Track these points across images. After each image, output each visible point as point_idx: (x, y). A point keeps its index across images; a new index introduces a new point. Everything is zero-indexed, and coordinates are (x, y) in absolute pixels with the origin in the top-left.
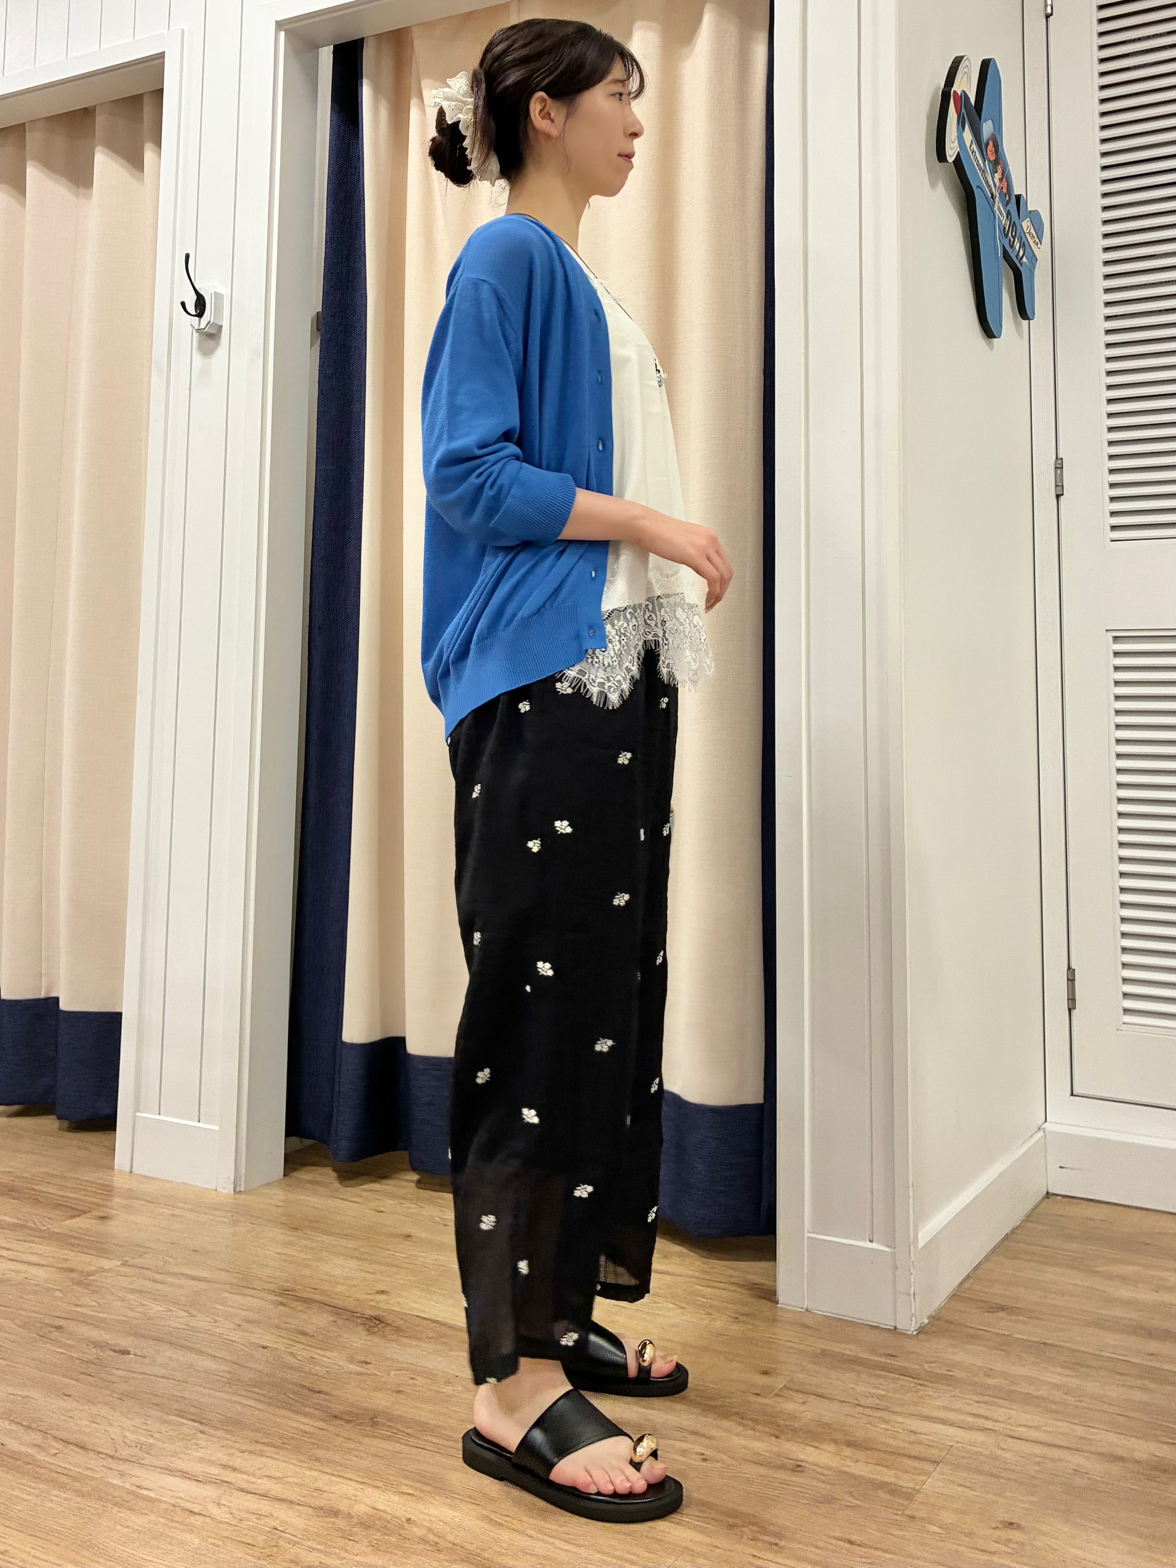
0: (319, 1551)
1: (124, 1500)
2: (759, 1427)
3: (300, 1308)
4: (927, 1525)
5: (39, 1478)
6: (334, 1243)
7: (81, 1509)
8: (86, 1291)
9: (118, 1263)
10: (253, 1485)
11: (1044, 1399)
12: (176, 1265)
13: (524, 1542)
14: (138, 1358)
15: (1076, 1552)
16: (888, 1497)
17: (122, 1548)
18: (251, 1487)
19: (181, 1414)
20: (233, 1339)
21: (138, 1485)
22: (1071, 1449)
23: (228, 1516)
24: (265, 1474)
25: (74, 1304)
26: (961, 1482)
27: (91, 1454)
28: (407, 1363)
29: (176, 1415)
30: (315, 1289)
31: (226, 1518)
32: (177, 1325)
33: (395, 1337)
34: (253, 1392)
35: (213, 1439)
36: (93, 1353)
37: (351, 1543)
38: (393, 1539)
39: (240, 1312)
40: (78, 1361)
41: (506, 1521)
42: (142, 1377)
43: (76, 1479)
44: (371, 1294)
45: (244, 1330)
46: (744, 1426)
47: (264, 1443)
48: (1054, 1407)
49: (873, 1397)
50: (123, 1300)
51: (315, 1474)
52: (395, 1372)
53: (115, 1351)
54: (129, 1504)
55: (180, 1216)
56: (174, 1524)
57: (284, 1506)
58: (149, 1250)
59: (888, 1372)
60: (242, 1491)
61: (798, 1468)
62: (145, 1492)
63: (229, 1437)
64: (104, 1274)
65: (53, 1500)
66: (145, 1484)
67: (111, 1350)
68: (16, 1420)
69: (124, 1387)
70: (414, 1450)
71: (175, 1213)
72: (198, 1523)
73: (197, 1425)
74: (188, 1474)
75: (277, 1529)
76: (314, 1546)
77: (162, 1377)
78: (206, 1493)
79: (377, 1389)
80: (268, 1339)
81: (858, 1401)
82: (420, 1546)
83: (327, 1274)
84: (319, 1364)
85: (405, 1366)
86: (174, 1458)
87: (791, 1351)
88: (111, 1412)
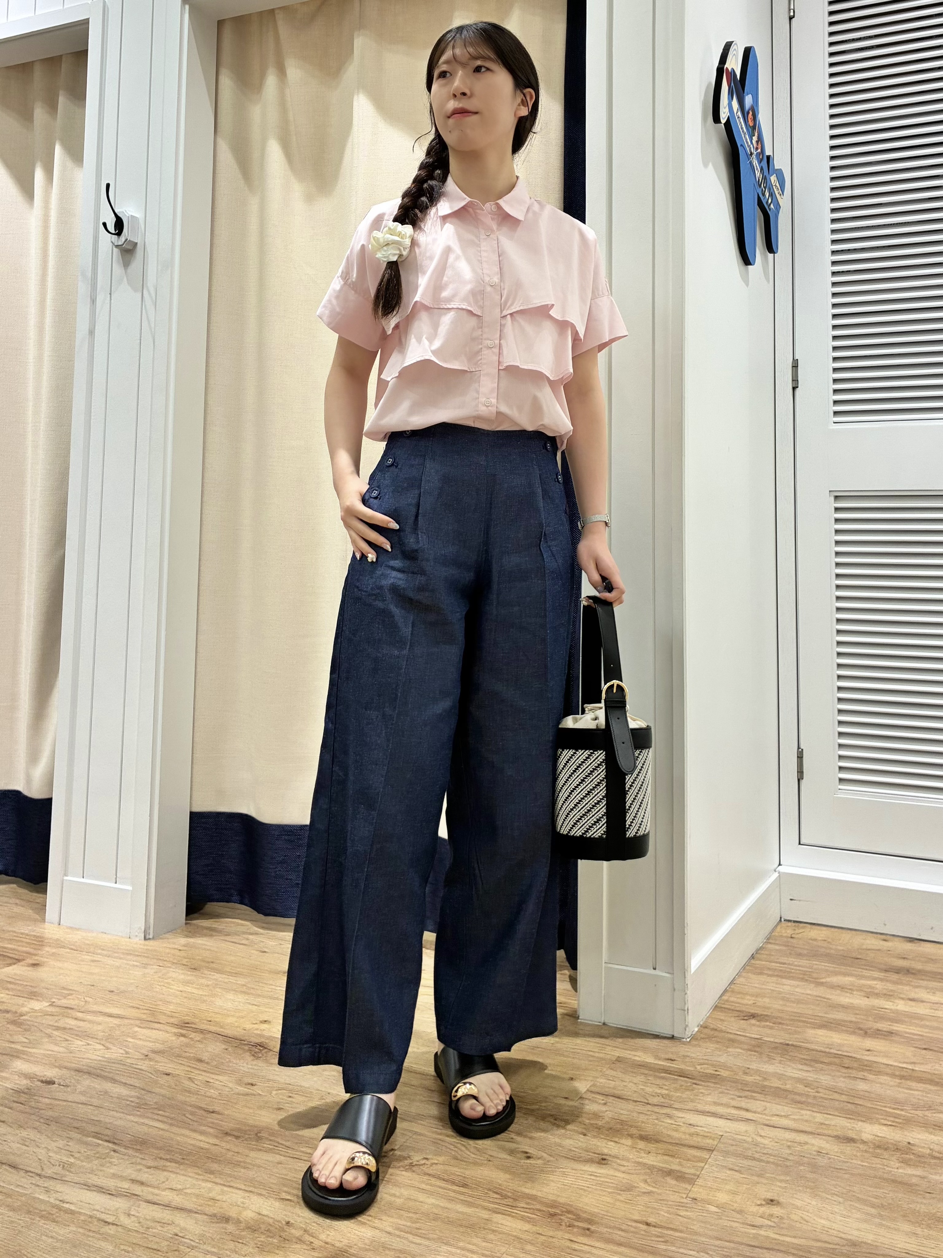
1: (49, 1213)
2: (569, 1127)
3: (198, 1039)
4: (707, 1206)
6: (226, 980)
7: (12, 1222)
8: (18, 1030)
9: (47, 1005)
10: (157, 1197)
11: (791, 1092)
12: (95, 1004)
14: (61, 1087)
16: (675, 1182)
18: (155, 1198)
19: (97, 1135)
20: (143, 1068)
21: (61, 1199)
22: (813, 1133)
23: (137, 1225)
24: (167, 1186)
25: (9, 1042)
26: (731, 1166)
27: (22, 1173)
28: (286, 1084)
29: (93, 1137)
30: (211, 1022)
31: (136, 1227)
32: (95, 1057)
34: (158, 1114)
35: (123, 1157)
36: (24, 1083)
37: (239, 1245)
38: (275, 1241)
39: (147, 1043)
40: (11, 1092)
42: (65, 1103)
44: (255, 1025)
45: (150, 1060)
46: (557, 1126)
47: (167, 1160)
48: (800, 1099)
49: (659, 1096)
50: (51, 1037)
51: (209, 1185)
52: (276, 1092)
55: (99, 961)
56: (90, 1234)
57: (184, 1215)
58: (72, 993)
59: (669, 1074)
60: (149, 1203)
61: (603, 1161)
62: (67, 1206)
63: (138, 1154)
64: (34, 1014)
66: (67, 1198)
67: (39, 1081)
69: (51, 1113)
71: (94, 959)
72: (111, 1232)
73: (111, 1145)
74: (101, 1186)
75: (177, 1235)
76: (209, 1249)
77: (82, 1104)
78: (119, 1205)
79: (260, 1107)
80: (170, 1067)
81: (647, 1100)
83: (221, 1007)
84: (213, 1088)
85: (284, 1086)
86: (91, 1175)
87: (592, 1059)
88: (39, 1136)
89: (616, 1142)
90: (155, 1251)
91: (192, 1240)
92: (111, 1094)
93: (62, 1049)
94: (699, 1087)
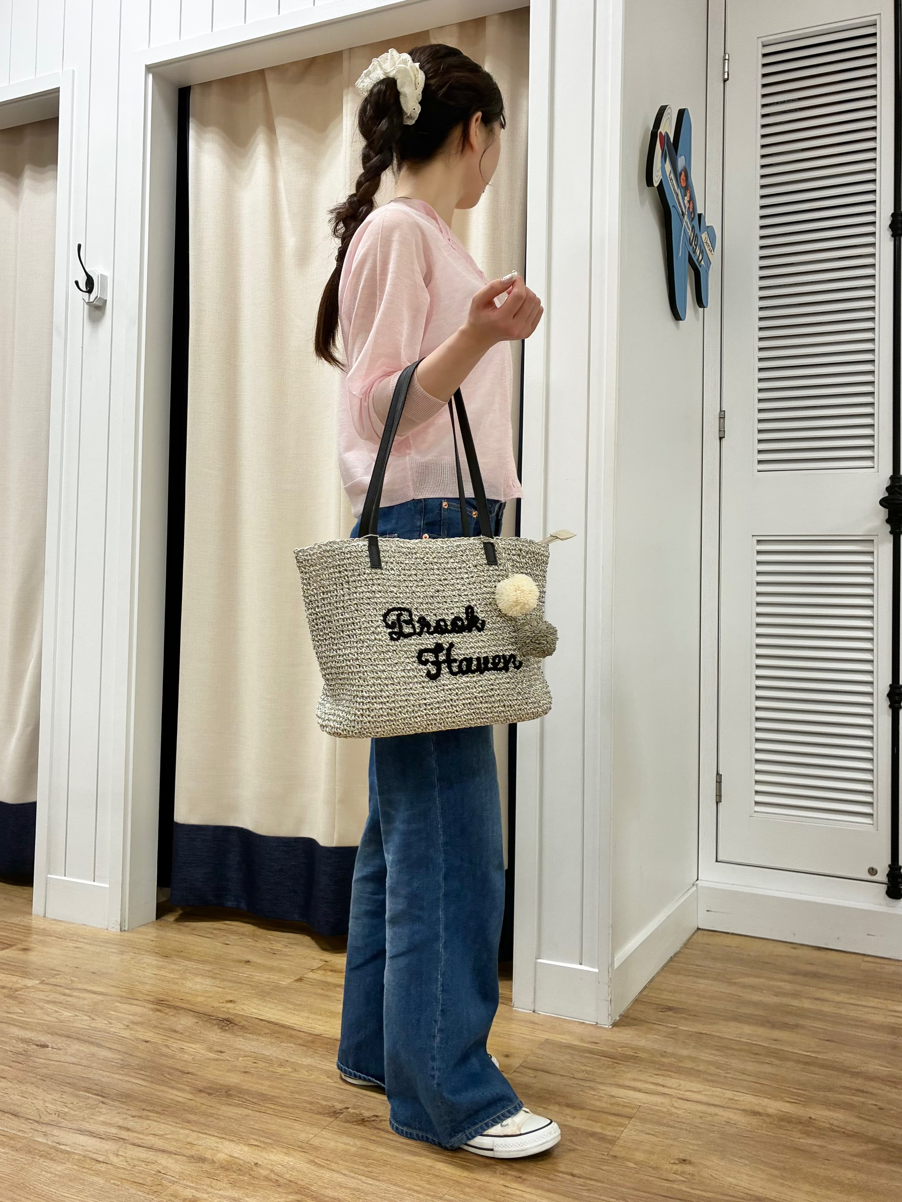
0: (192, 1188)
1: (47, 1153)
3: (173, 1013)
4: (626, 1162)
6: (195, 967)
7: (16, 1160)
8: (14, 1002)
9: (38, 982)
10: (143, 1141)
11: (705, 1072)
12: (81, 983)
13: (340, 1178)
14: (55, 1050)
15: (730, 1179)
16: (597, 1143)
17: (47, 1188)
18: (139, 1142)
19: (88, 1090)
20: (123, 1035)
21: (58, 1142)
22: (724, 1107)
23: (125, 1163)
24: (151, 1133)
25: (5, 1012)
26: (648, 1131)
27: (23, 1120)
28: (251, 1052)
29: (84, 1091)
30: (182, 1000)
31: (123, 1165)
32: (81, 1026)
33: (241, 1033)
34: (140, 1074)
35: (112, 1108)
36: (21, 1046)
37: (215, 1181)
38: (246, 1178)
39: (127, 1016)
40: (11, 1053)
41: (325, 1163)
42: (58, 1063)
43: (12, 1139)
44: (223, 1003)
45: (131, 1029)
47: (149, 1111)
48: (712, 1078)
49: (583, 1072)
50: (42, 1008)
51: (187, 1132)
52: (243, 1058)
53: (37, 1045)
55: (81, 948)
56: (84, 1170)
57: (166, 1156)
58: (59, 973)
59: (593, 1054)
60: (136, 1145)
62: (63, 1147)
63: (123, 1106)
64: (27, 990)
66: (63, 1141)
67: (34, 1044)
69: (45, 1071)
70: (258, 1114)
71: (78, 946)
72: (104, 1170)
73: (99, 1098)
74: (95, 1133)
75: (160, 1172)
76: (188, 1183)
77: (73, 1064)
78: (109, 1147)
79: (229, 1071)
80: (149, 1035)
81: (574, 1075)
82: (266, 1183)
83: (191, 988)
84: (187, 1053)
85: (250, 1054)
86: (83, 1122)
87: (524, 1040)
88: (36, 1089)
92: (99, 1057)
93: (52, 1019)
94: (621, 1066)
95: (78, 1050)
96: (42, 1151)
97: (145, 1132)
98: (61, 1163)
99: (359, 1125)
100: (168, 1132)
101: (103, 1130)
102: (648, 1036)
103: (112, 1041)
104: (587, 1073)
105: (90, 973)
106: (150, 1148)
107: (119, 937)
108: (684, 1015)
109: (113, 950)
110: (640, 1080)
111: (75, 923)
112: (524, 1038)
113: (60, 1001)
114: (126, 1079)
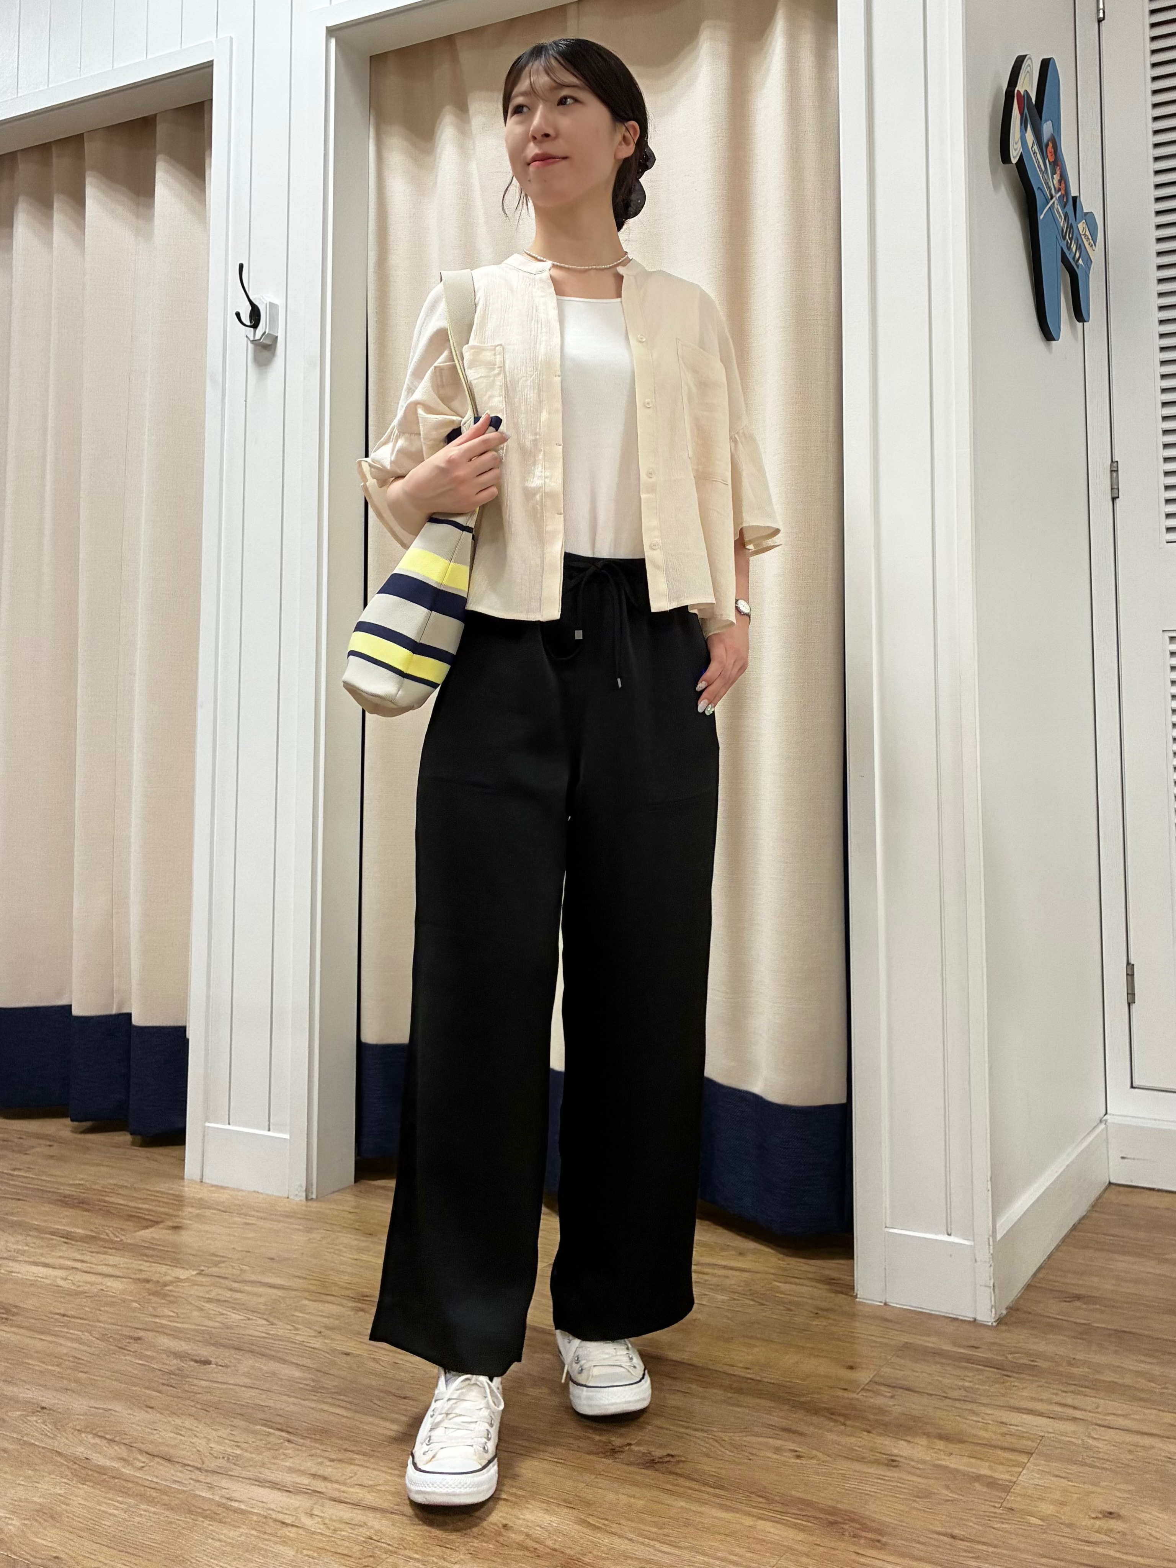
0: (416, 1559)
1: (216, 1513)
2: (849, 1423)
4: (1027, 1517)
5: (126, 1493)
7: (171, 1522)
8: (163, 1301)
9: (195, 1273)
10: (345, 1495)
11: (1129, 1387)
12: (253, 1273)
13: (623, 1545)
14: (220, 1368)
16: (985, 1490)
17: (216, 1562)
18: (342, 1496)
19: (266, 1423)
20: (318, 1347)
21: (228, 1496)
22: (1162, 1437)
23: (322, 1527)
24: (356, 1483)
25: (150, 1315)
26: (1056, 1472)
27: (179, 1467)
29: (263, 1425)
31: (320, 1529)
32: (257, 1333)
34: (339, 1400)
35: (300, 1448)
36: (174, 1363)
37: (448, 1550)
38: (490, 1545)
39: (320, 1319)
40: (160, 1373)
41: (604, 1524)
42: (225, 1386)
43: (164, 1493)
45: (325, 1337)
46: (835, 1421)
47: (352, 1451)
48: (1142, 1395)
49: (960, 1389)
50: (202, 1310)
53: (196, 1361)
54: (221, 1516)
55: (253, 1224)
56: (266, 1537)
57: (376, 1514)
58: (224, 1259)
59: (972, 1363)
60: (335, 1501)
61: (892, 1463)
62: (235, 1504)
63: (317, 1445)
64: (180, 1284)
65: (141, 1515)
66: (235, 1495)
67: (192, 1360)
68: (99, 1434)
69: (208, 1397)
71: (247, 1221)
72: (293, 1535)
73: (283, 1434)
74: (278, 1484)
75: (371, 1539)
76: (411, 1553)
77: (246, 1387)
78: (298, 1504)
80: (351, 1346)
81: (946, 1393)
82: (520, 1553)
86: (263, 1469)
87: (874, 1344)
88: (196, 1423)
89: (909, 1441)
90: (346, 1558)
91: (389, 1545)
92: (281, 1377)
93: (217, 1324)
94: (1012, 1379)
95: (253, 1367)
96: (207, 1510)
97: (348, 1481)
98: (235, 1526)
99: (647, 1468)
100: (381, 1482)
101: (290, 1479)
102: (1048, 1336)
103: (300, 1354)
104: (965, 1390)
105: (267, 1260)
106: (356, 1505)
107: (304, 1208)
108: (1098, 1306)
109: (297, 1227)
110: (1041, 1400)
111: (242, 1190)
112: (875, 1342)
113: (227, 1299)
114: (320, 1407)
